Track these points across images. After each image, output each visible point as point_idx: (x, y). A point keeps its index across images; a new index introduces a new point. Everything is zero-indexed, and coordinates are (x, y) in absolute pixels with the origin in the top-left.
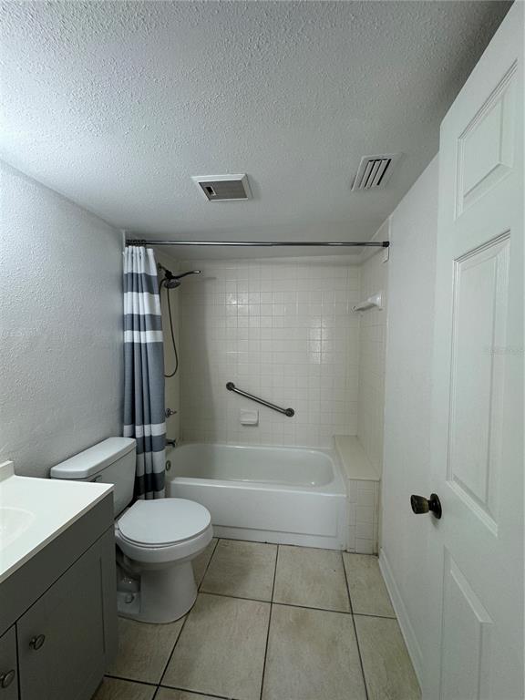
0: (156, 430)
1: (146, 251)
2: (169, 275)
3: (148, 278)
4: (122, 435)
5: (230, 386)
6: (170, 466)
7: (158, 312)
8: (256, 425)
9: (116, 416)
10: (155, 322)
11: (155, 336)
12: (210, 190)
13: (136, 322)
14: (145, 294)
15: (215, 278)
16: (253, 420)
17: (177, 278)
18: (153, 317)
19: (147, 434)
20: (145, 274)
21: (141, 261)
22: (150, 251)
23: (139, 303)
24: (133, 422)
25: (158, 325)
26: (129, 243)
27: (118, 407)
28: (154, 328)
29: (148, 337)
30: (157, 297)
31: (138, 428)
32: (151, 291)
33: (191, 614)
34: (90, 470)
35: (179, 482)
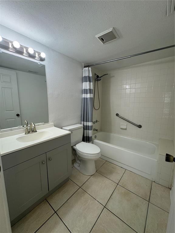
0: (90, 124)
1: (89, 69)
2: (98, 77)
3: (89, 77)
4: (81, 124)
5: (117, 115)
6: (96, 137)
7: (92, 88)
8: (126, 129)
9: (80, 119)
10: (90, 91)
11: (90, 95)
12: (102, 40)
13: (85, 92)
14: (88, 82)
15: (114, 76)
16: (125, 127)
17: (101, 77)
18: (90, 90)
19: (87, 125)
20: (88, 76)
21: (87, 72)
22: (90, 68)
23: (86, 85)
24: (84, 121)
25: (92, 92)
26: (85, 67)
27: (80, 116)
28: (90, 93)
29: (88, 96)
30: (92, 83)
31: (85, 123)
32: (90, 81)
33: (92, 176)
34: (69, 129)
35: (96, 141)
